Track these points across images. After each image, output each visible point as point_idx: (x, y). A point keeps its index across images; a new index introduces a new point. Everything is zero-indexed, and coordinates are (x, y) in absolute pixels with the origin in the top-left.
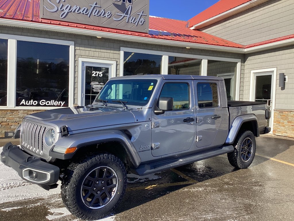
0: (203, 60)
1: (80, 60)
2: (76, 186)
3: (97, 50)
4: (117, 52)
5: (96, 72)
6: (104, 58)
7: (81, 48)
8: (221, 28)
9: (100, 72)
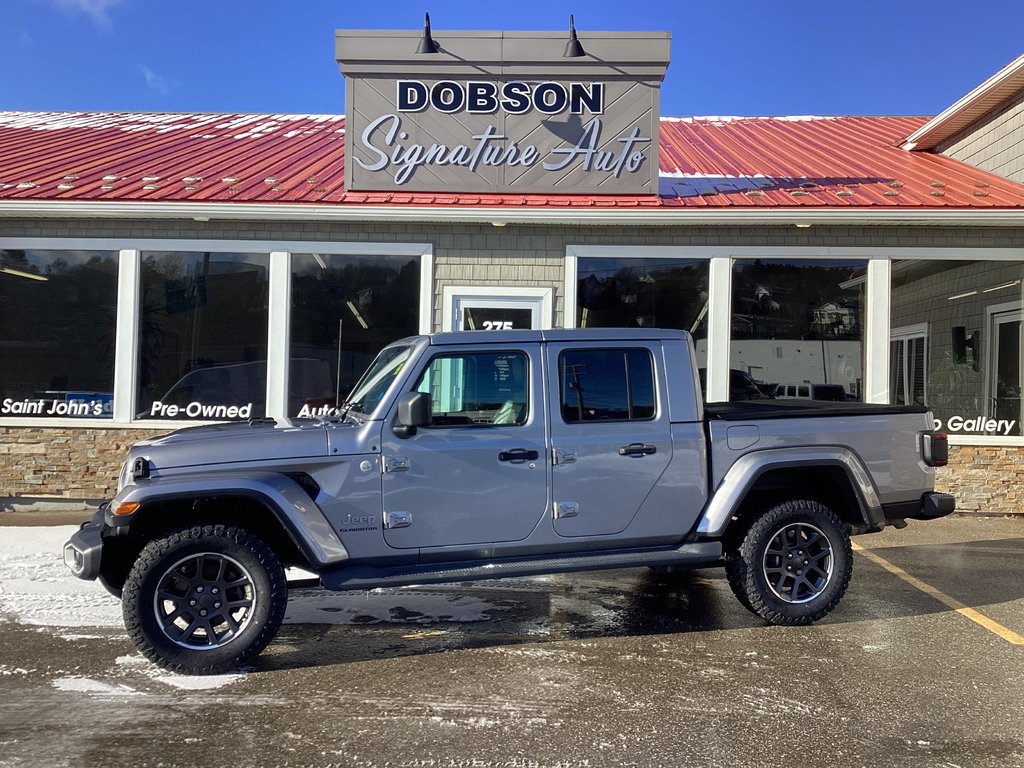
0: (871, 262)
1: (449, 293)
3: (497, 260)
4: (557, 261)
5: (495, 323)
6: (516, 282)
7: (452, 260)
9: (506, 323)
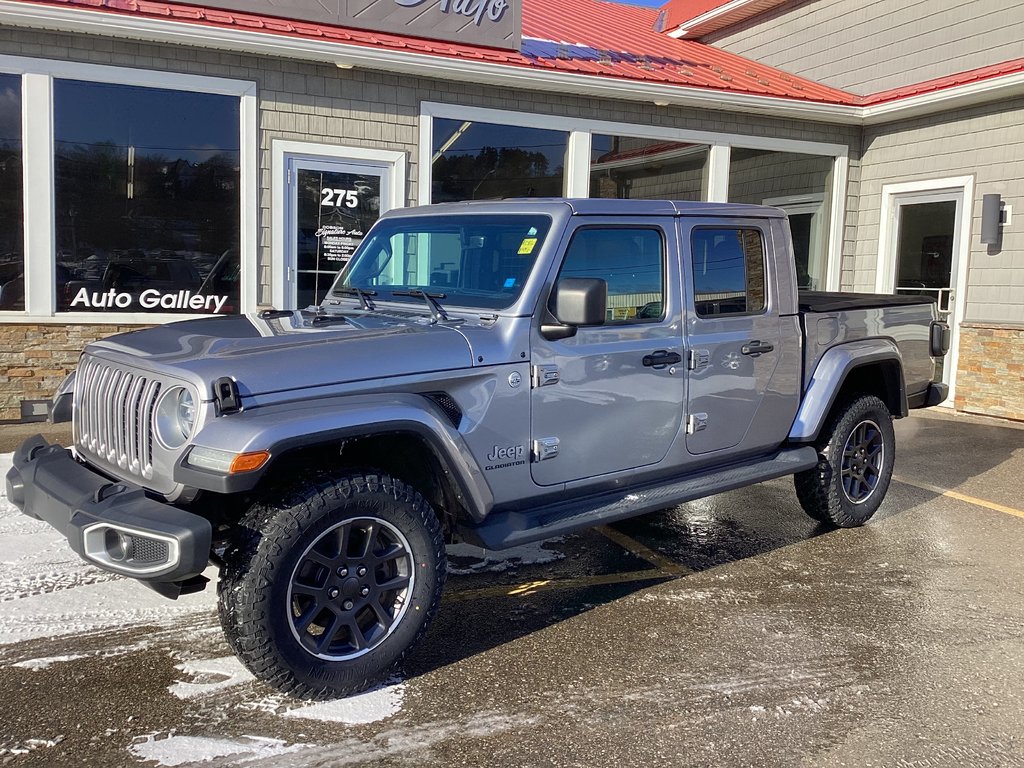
0: (713, 148)
1: (279, 148)
2: (270, 584)
3: (338, 112)
4: (409, 119)
5: (336, 191)
6: (362, 141)
7: (281, 106)
8: (778, 32)
9: (350, 192)
